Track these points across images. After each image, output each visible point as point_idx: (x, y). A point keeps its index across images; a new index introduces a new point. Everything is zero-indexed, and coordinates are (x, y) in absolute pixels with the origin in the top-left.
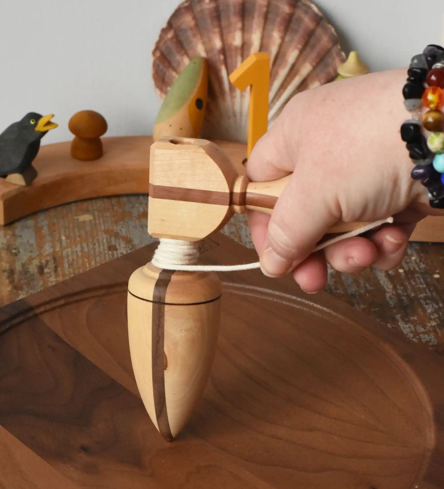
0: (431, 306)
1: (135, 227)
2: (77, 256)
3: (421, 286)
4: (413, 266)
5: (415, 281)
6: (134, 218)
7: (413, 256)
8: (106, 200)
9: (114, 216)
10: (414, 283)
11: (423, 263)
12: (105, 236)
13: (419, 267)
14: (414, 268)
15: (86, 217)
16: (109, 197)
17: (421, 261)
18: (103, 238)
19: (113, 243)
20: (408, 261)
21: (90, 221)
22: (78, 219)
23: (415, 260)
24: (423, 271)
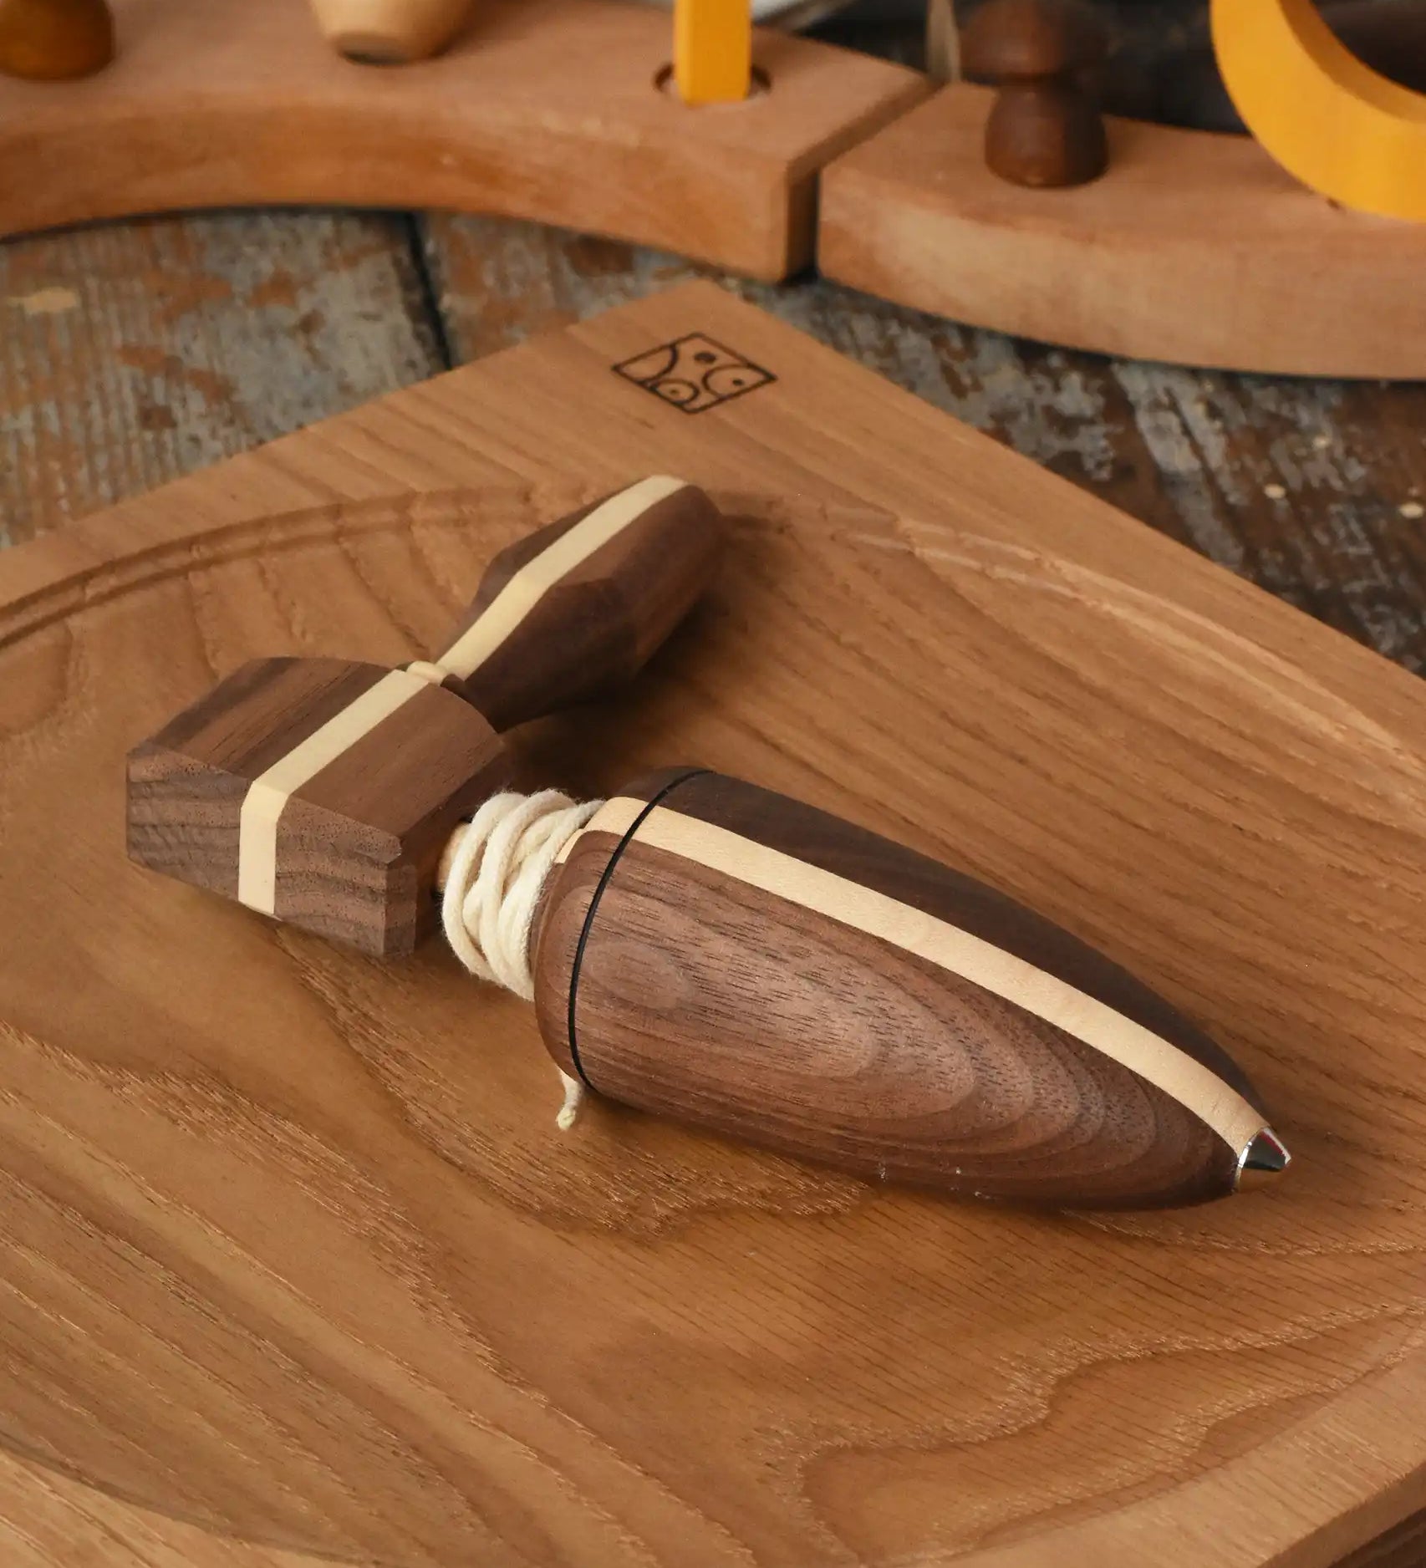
0: (1391, 626)
1: (244, 335)
2: (22, 452)
3: (1352, 550)
4: (1319, 470)
5: (1329, 531)
6: (239, 302)
7: (1317, 431)
8: (127, 232)
9: (161, 294)
10: (1324, 540)
11: (1361, 462)
12: (125, 372)
13: (1342, 477)
14: (1324, 481)
15: (54, 301)
16: (141, 220)
17: (1349, 452)
18: (121, 378)
19: (159, 397)
20: (1301, 452)
21: (69, 314)
22: (21, 308)
23: (1329, 449)
24: (1358, 492)
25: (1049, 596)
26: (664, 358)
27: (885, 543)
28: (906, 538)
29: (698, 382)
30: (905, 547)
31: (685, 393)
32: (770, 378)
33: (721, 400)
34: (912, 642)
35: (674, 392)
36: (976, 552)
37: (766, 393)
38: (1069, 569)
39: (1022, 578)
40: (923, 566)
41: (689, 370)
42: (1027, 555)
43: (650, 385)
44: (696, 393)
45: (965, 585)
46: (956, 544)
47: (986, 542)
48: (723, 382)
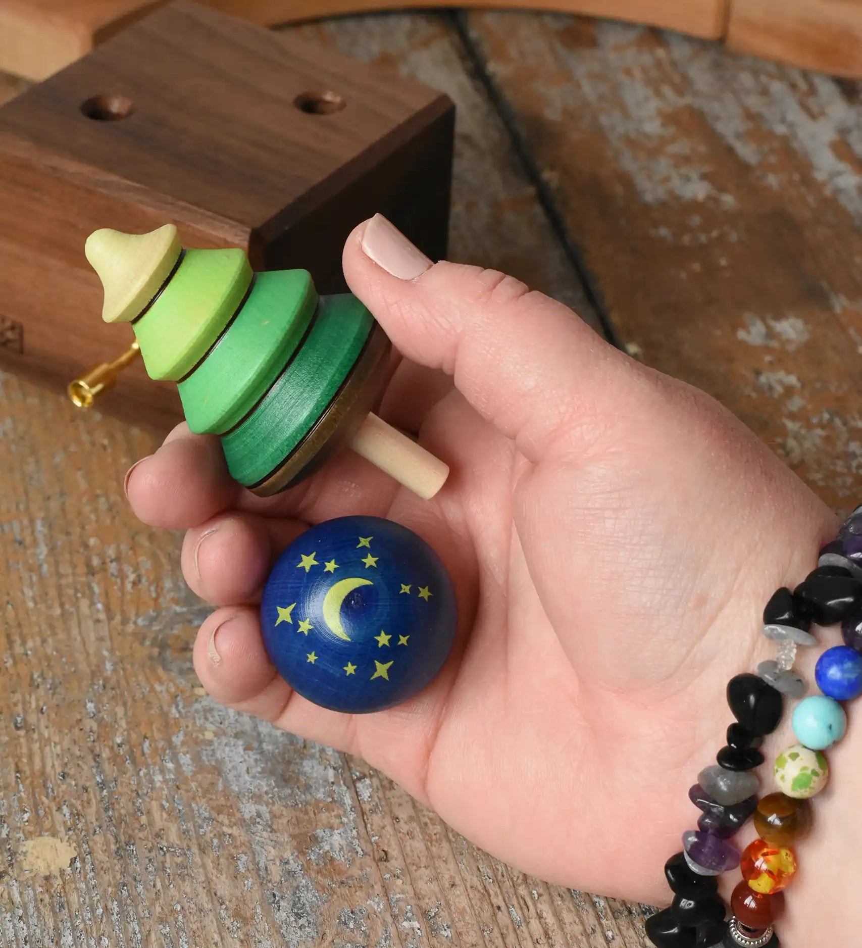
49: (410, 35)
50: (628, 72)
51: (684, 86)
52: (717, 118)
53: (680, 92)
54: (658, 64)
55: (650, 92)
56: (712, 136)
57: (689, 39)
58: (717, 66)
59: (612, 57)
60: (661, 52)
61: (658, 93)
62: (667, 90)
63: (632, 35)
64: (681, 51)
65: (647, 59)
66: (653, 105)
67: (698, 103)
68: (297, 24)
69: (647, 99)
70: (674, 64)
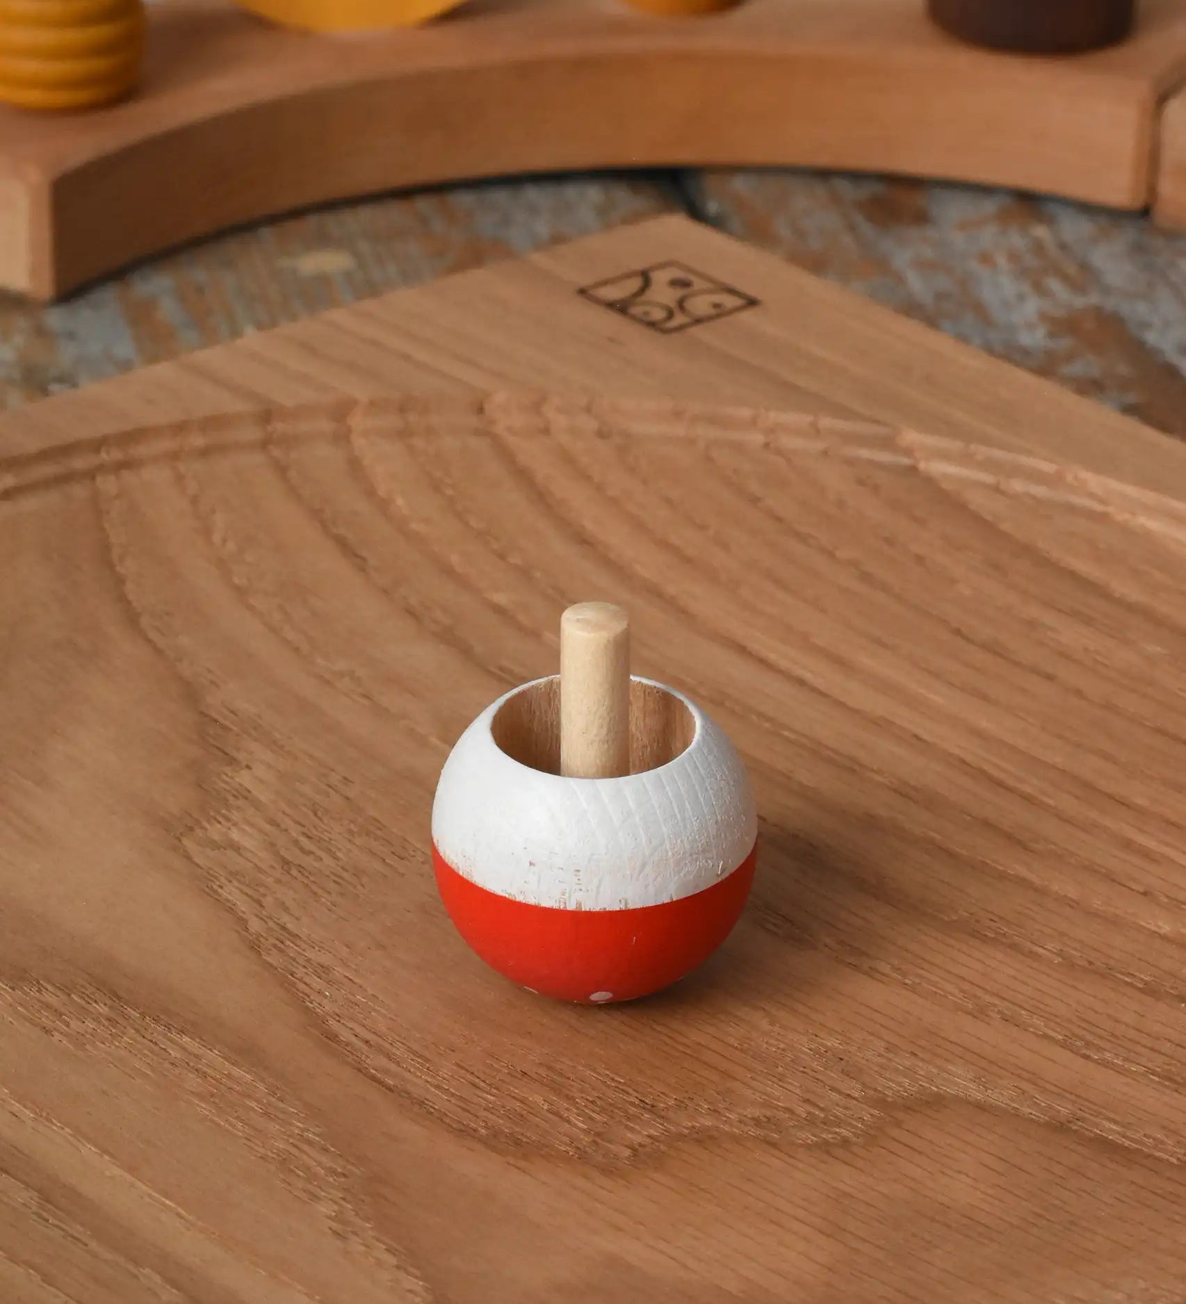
9: (438, 253)
22: (294, 269)
25: (1072, 509)
26: (635, 284)
27: (885, 457)
28: (908, 452)
29: (672, 305)
30: (906, 461)
31: (658, 314)
32: (752, 302)
33: (698, 321)
34: (920, 559)
35: (646, 313)
36: (989, 465)
37: (748, 317)
38: (1094, 481)
39: (1040, 491)
40: (929, 481)
41: (662, 293)
42: (1048, 467)
43: (620, 308)
44: (670, 315)
45: (978, 501)
46: (965, 459)
47: (998, 454)
48: (700, 305)
49: (603, 212)
50: (986, 258)
51: (1083, 280)
52: (1146, 325)
53: (1077, 287)
54: (1038, 248)
55: (1026, 288)
56: (1138, 351)
57: (1087, 208)
58: (1138, 249)
59: (958, 239)
60: (1041, 231)
61: (1040, 289)
62: (1054, 285)
63: (989, 206)
64: (1074, 228)
65: (1016, 240)
66: (1032, 306)
67: (1110, 304)
68: (405, 193)
69: (1021, 298)
70: (1063, 247)
